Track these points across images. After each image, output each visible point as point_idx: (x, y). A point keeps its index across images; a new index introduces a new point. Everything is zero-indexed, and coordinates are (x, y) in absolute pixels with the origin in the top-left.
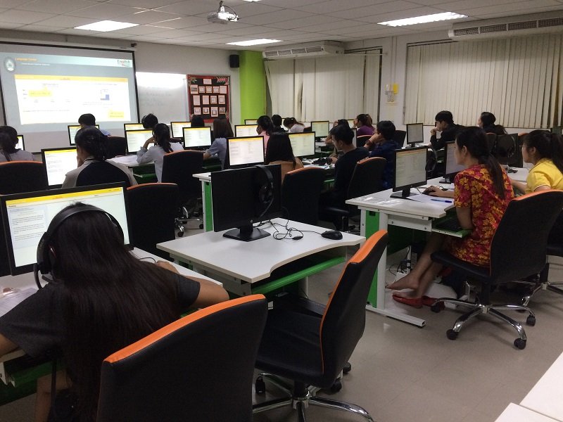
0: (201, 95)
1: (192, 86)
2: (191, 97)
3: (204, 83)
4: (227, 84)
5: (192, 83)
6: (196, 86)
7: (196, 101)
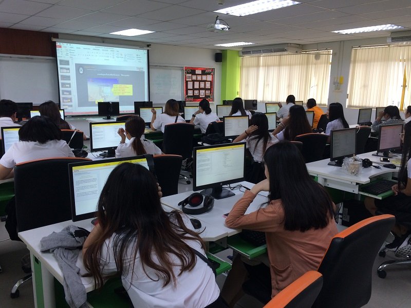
0: (193, 81)
2: (187, 82)
3: (196, 73)
4: (212, 74)
5: (188, 73)
6: (190, 75)
7: (190, 86)
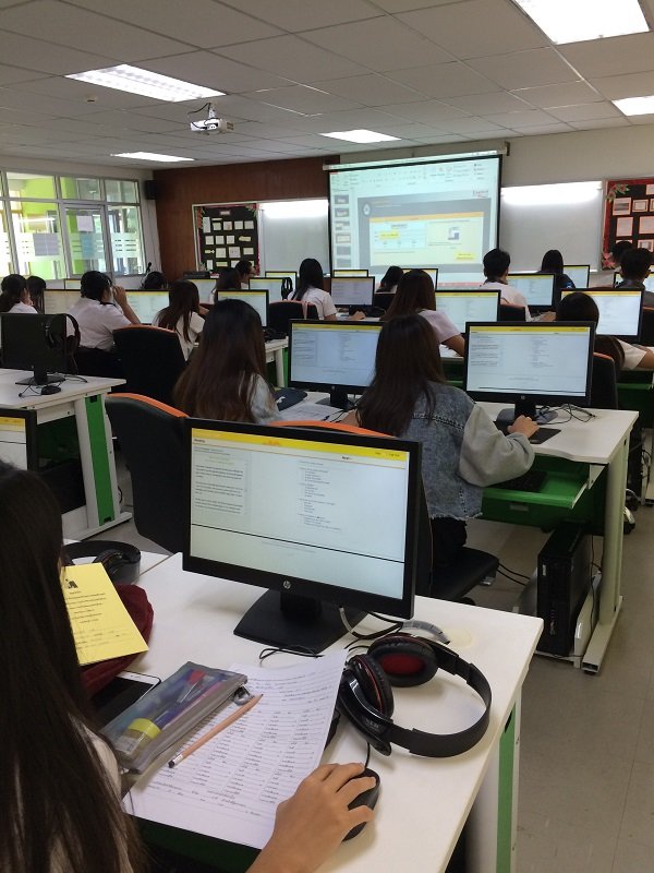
0: (636, 216)
1: (617, 201)
2: (611, 222)
3: (647, 193)
5: (619, 195)
6: (628, 200)
7: (624, 229)
